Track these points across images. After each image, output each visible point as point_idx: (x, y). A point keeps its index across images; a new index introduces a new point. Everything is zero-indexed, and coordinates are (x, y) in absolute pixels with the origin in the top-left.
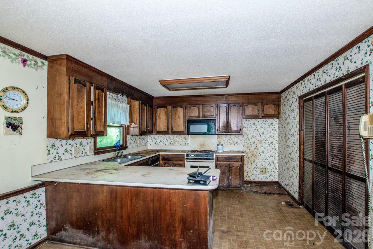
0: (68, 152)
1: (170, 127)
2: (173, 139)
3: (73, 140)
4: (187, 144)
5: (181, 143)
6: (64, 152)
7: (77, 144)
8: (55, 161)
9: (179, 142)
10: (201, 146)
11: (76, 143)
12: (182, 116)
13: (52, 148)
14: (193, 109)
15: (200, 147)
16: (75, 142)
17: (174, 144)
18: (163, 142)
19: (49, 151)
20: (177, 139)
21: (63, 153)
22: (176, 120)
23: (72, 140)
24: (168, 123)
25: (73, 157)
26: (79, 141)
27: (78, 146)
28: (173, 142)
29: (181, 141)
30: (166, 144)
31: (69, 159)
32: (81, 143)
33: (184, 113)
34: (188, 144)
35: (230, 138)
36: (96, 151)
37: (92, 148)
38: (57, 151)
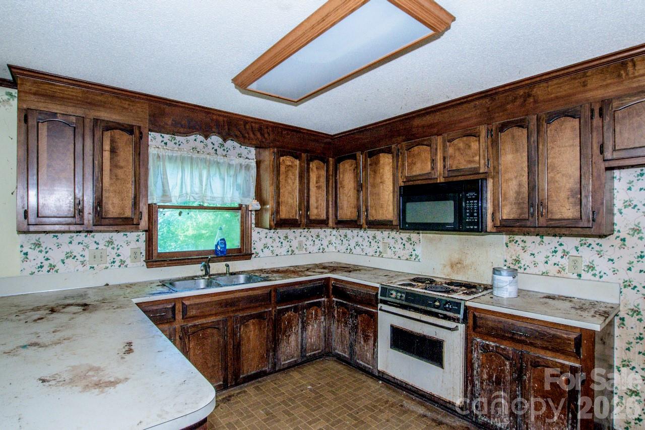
1: (363, 209)
2: (381, 240)
4: (414, 257)
5: (400, 253)
9: (396, 250)
10: (452, 267)
12: (388, 176)
14: (416, 152)
15: (448, 270)
17: (385, 255)
18: (362, 247)
20: (391, 242)
22: (377, 189)
24: (358, 199)
28: (381, 249)
29: (399, 246)
30: (367, 253)
33: (395, 168)
34: (417, 256)
35: (560, 249)
36: (154, 259)
37: (141, 253)
38: (47, 255)
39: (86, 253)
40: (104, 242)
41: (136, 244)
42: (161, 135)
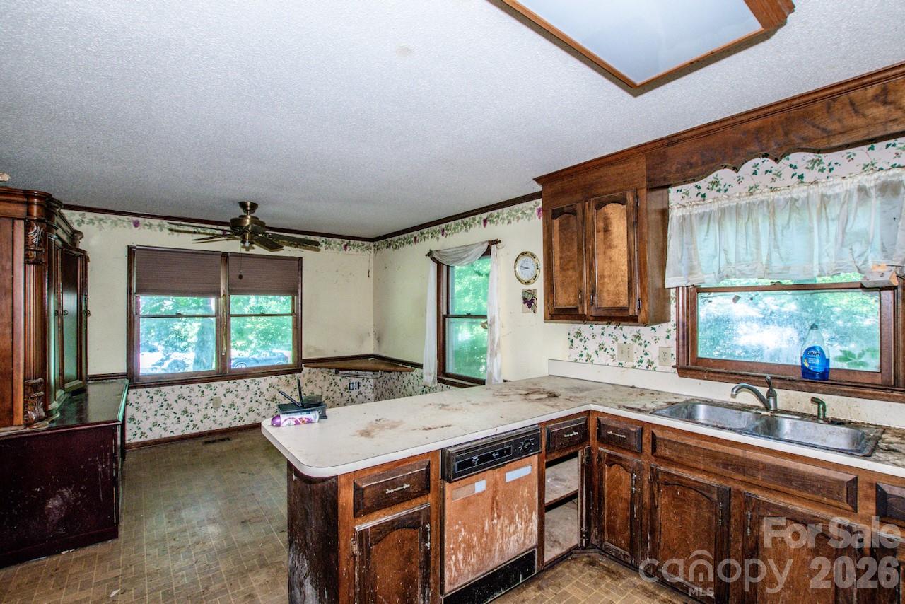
0: (605, 351)
3: (618, 328)
6: (597, 348)
7: (626, 337)
8: (581, 361)
11: (624, 335)
13: (577, 337)
16: (623, 332)
19: (572, 341)
21: (597, 352)
23: (614, 326)
25: (616, 363)
26: (631, 331)
27: (629, 341)
31: (608, 365)
32: (638, 337)
36: (691, 365)
37: (672, 355)
38: (585, 344)
39: (615, 347)
40: (631, 335)
41: (666, 342)
42: (696, 186)
